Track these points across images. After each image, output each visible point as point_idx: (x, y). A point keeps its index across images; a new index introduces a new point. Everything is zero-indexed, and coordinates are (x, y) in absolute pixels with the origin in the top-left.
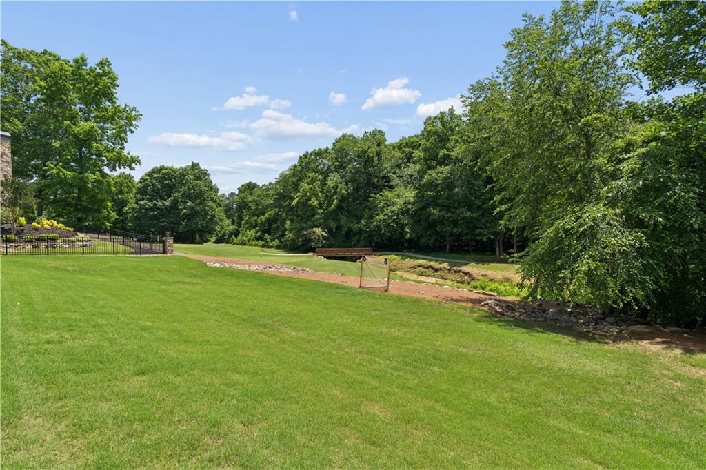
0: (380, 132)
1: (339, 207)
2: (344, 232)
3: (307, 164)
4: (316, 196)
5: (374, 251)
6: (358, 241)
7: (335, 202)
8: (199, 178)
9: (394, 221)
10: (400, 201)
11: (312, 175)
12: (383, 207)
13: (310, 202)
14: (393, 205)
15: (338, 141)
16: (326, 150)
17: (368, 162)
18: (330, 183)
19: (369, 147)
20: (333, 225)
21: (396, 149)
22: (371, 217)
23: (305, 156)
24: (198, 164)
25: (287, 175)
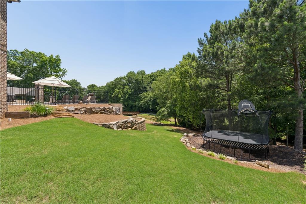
0: (144, 71)
1: (128, 97)
2: (130, 106)
3: (117, 82)
4: (121, 94)
5: (140, 113)
6: (135, 109)
7: (127, 96)
8: (77, 86)
9: (146, 103)
10: (149, 96)
11: (119, 86)
12: (143, 98)
13: (118, 96)
14: (147, 98)
15: (129, 73)
16: (124, 77)
17: (139, 83)
18: (125, 90)
19: (139, 78)
20: (126, 104)
21: (149, 77)
22: (139, 101)
23: (117, 79)
24: (76, 80)
25: (109, 85)
